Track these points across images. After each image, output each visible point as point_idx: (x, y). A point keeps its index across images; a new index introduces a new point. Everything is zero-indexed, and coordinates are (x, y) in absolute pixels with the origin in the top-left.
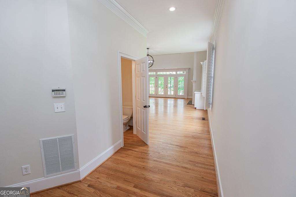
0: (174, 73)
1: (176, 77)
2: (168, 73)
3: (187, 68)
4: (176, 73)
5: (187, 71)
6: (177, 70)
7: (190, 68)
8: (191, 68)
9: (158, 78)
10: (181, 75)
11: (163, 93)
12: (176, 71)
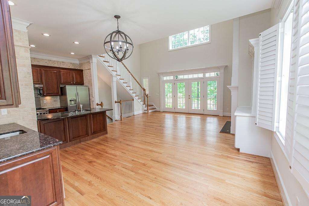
0: (201, 75)
1: (204, 82)
2: (191, 76)
3: (222, 66)
4: (204, 75)
5: (222, 71)
6: (205, 70)
7: (226, 66)
8: (228, 65)
9: (177, 85)
10: (211, 79)
11: (184, 108)
12: (203, 73)
